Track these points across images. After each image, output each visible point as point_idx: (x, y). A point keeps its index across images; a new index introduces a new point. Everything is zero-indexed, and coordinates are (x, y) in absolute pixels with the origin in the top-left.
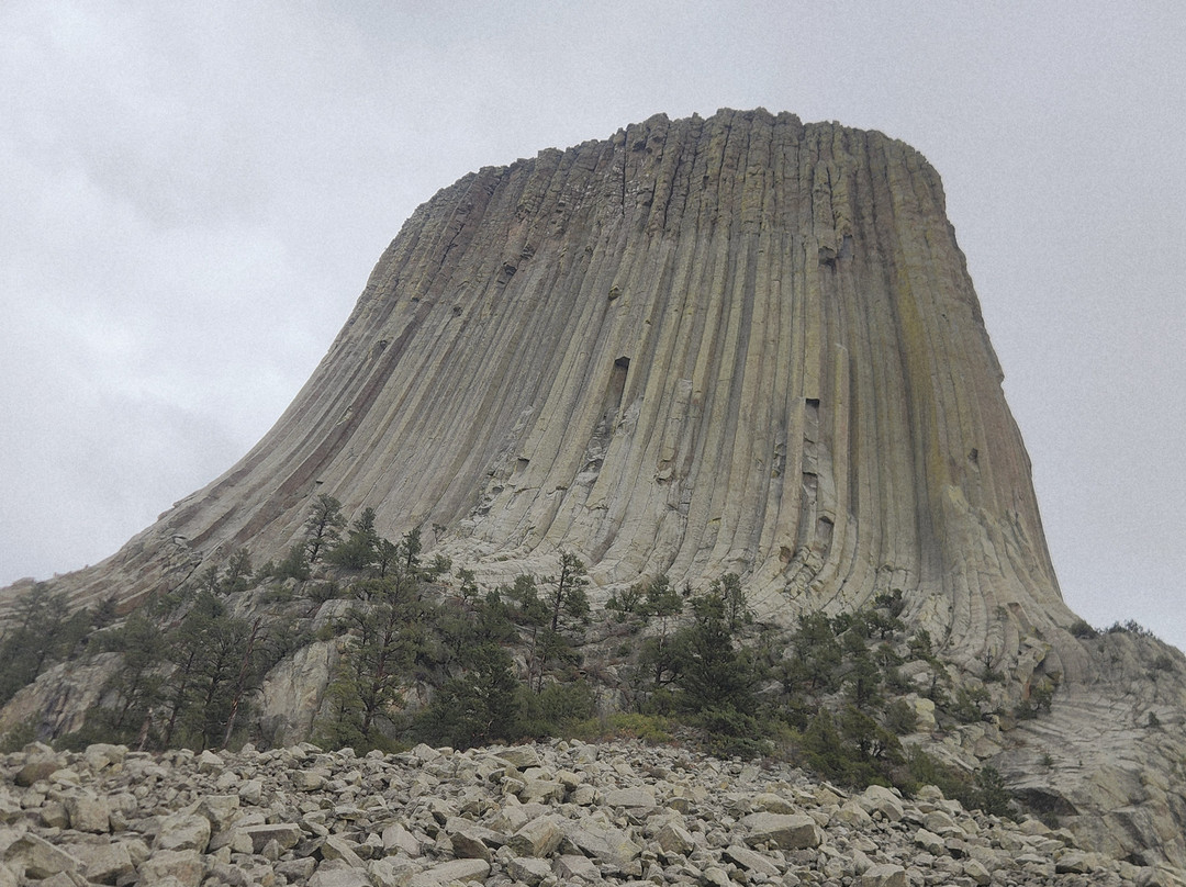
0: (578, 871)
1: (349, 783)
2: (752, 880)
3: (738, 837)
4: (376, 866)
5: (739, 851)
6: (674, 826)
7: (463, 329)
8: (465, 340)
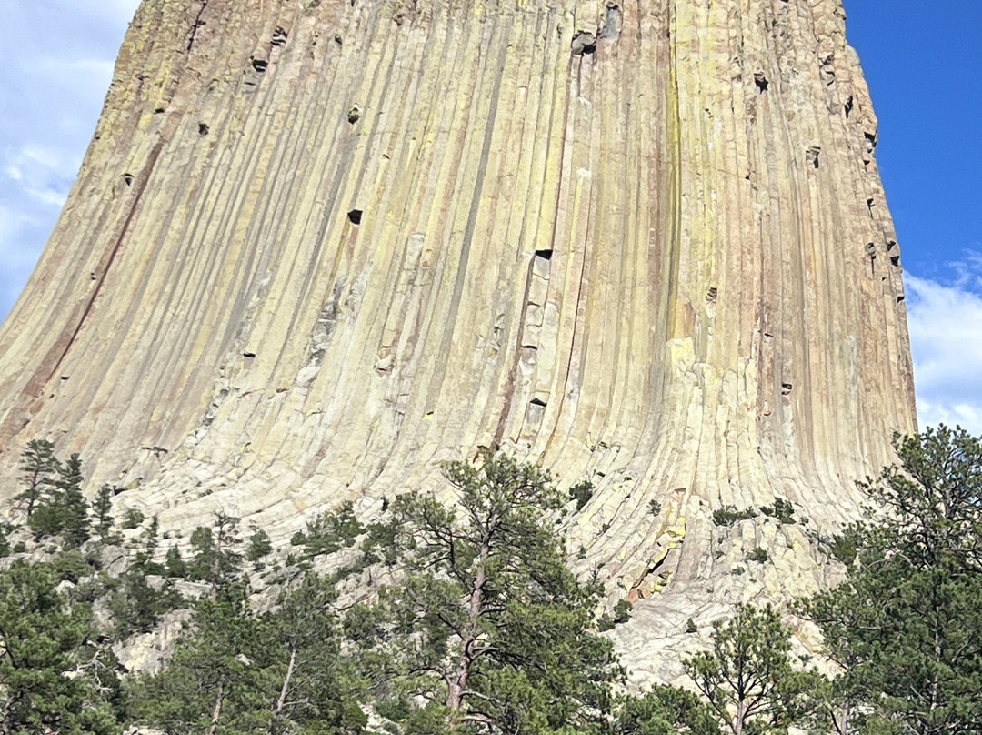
7: (210, 156)
8: (212, 171)
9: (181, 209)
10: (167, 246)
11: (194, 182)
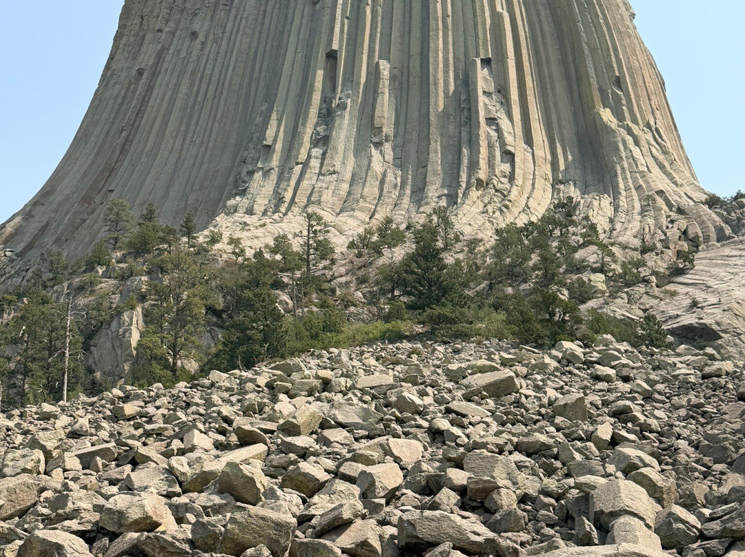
0: (336, 439)
1: (158, 408)
2: (470, 423)
3: (459, 394)
4: (174, 461)
5: (459, 405)
6: (406, 394)
7: (202, 49)
8: (205, 57)
9: (186, 81)
10: (178, 103)
11: (192, 65)
